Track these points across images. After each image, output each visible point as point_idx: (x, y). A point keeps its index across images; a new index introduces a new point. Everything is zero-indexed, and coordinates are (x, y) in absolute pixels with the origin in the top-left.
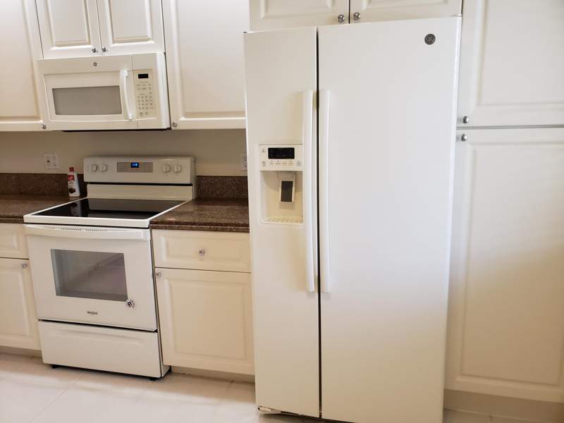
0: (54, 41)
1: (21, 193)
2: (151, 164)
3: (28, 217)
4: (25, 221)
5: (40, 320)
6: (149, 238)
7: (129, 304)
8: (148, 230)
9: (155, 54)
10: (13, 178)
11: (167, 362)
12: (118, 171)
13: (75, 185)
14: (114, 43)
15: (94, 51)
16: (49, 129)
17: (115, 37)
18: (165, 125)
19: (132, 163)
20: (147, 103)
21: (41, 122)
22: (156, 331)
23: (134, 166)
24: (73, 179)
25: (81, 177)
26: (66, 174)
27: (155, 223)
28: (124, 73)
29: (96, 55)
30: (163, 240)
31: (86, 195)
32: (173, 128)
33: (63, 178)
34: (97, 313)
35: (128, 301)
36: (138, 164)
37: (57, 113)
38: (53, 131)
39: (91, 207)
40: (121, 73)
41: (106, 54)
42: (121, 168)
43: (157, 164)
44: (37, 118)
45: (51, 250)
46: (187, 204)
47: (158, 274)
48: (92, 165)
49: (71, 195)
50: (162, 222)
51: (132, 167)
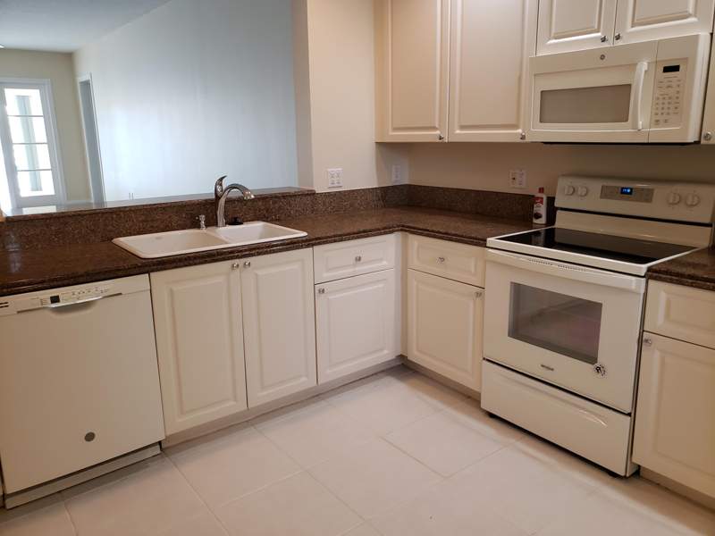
0: (553, 31)
1: (477, 213)
2: (651, 192)
3: (491, 241)
4: (488, 245)
5: (484, 359)
6: (643, 291)
7: (598, 369)
8: (644, 280)
9: (697, 36)
10: (473, 195)
11: (636, 459)
12: (601, 197)
13: (542, 209)
14: (633, 25)
15: (604, 40)
16: (528, 140)
17: (636, 18)
18: (692, 138)
19: (623, 188)
20: (670, 106)
21: (520, 131)
22: (629, 415)
23: (624, 193)
24: (542, 202)
25: (551, 200)
26: (533, 196)
27: (656, 271)
28: (643, 66)
29: (605, 45)
30: (663, 296)
31: (553, 223)
32: (703, 142)
33: (529, 201)
34: (552, 370)
35: (597, 365)
36: (631, 189)
37: (541, 122)
38: (532, 142)
39: (557, 239)
40: (638, 67)
41: (620, 43)
42: (606, 194)
43: (661, 192)
44: (515, 126)
45: (512, 283)
46: (697, 252)
47: (647, 341)
48: (569, 186)
49: (535, 221)
50: (666, 272)
51: (622, 193)
